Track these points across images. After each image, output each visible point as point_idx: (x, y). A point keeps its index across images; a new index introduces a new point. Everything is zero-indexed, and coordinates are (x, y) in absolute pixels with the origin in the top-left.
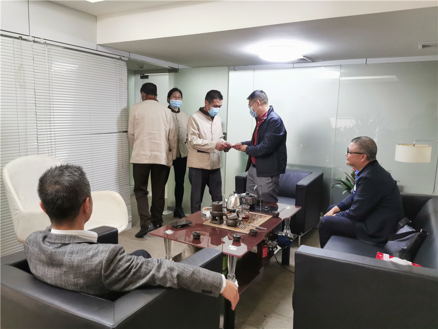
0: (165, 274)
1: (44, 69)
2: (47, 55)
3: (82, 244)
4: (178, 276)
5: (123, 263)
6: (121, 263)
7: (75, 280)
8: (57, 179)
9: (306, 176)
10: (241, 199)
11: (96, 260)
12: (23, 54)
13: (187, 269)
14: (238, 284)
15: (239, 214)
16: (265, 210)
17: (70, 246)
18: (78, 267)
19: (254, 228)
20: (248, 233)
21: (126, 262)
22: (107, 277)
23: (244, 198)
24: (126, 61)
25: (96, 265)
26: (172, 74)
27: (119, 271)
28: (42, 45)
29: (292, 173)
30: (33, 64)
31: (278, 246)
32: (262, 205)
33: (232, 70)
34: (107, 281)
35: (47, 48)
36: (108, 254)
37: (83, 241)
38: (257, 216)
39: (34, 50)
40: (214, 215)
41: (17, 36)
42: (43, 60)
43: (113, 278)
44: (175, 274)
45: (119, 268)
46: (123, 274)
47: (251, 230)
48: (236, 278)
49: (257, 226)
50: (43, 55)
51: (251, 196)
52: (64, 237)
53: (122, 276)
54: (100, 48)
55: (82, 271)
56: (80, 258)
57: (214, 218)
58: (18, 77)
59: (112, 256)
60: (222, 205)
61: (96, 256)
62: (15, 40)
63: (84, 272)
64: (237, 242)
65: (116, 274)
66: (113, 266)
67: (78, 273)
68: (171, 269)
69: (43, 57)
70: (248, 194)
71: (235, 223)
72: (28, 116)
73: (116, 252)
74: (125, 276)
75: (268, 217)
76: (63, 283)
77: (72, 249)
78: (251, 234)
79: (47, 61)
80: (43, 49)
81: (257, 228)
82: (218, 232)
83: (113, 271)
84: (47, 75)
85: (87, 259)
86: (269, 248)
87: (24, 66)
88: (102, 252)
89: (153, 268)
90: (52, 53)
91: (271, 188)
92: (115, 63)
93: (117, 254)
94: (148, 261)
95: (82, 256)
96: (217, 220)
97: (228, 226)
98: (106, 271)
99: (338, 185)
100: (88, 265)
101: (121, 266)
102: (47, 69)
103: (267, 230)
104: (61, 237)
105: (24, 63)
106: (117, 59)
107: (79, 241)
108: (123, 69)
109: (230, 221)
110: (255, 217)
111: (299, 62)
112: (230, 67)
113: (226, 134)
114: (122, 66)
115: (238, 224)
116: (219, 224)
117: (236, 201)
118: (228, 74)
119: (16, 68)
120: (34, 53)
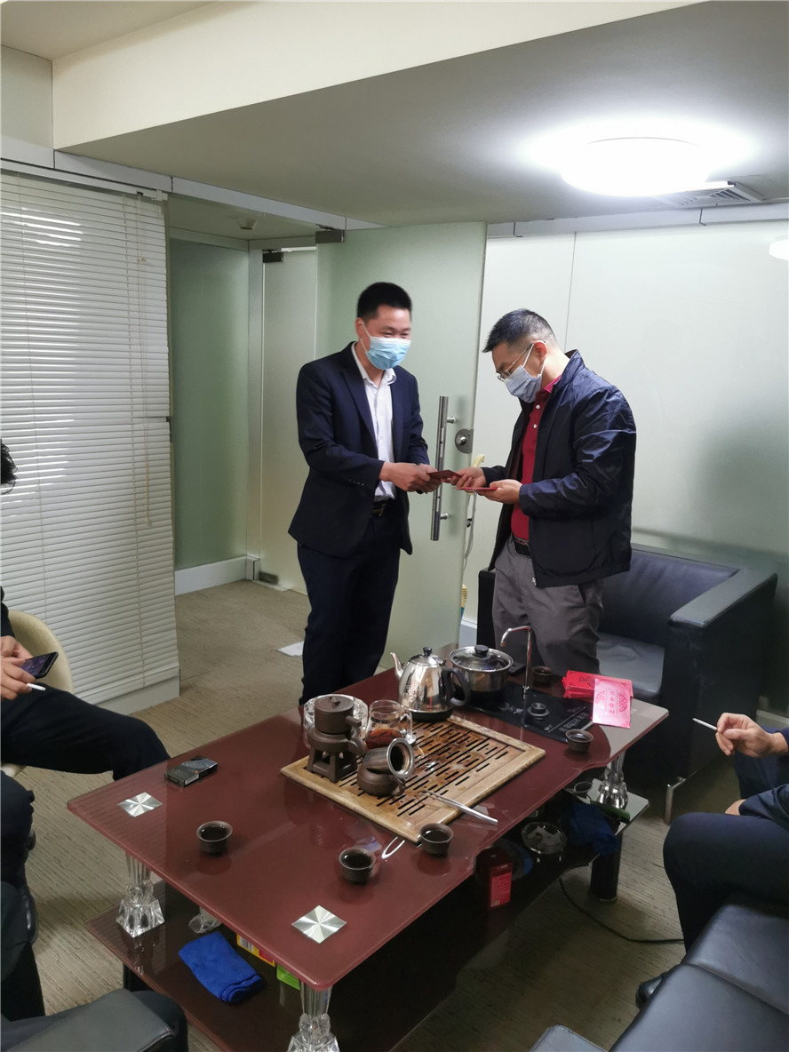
10: (446, 676)
16: (529, 720)
20: (416, 838)
24: (162, 204)
26: (328, 247)
38: (493, 745)
40: (320, 749)
47: (424, 831)
49: (466, 803)
51: (494, 662)
54: (64, 163)
60: (350, 712)
71: (386, 787)
75: (530, 755)
78: (424, 848)
81: (457, 818)
91: (578, 627)
92: (119, 207)
97: (364, 790)
106: (129, 196)
108: (153, 228)
109: (371, 777)
110: (483, 752)
111: (717, 207)
112: (489, 226)
113: (469, 434)
114: (148, 220)
115: (398, 790)
116: (333, 776)
117: (431, 681)
118: (482, 247)
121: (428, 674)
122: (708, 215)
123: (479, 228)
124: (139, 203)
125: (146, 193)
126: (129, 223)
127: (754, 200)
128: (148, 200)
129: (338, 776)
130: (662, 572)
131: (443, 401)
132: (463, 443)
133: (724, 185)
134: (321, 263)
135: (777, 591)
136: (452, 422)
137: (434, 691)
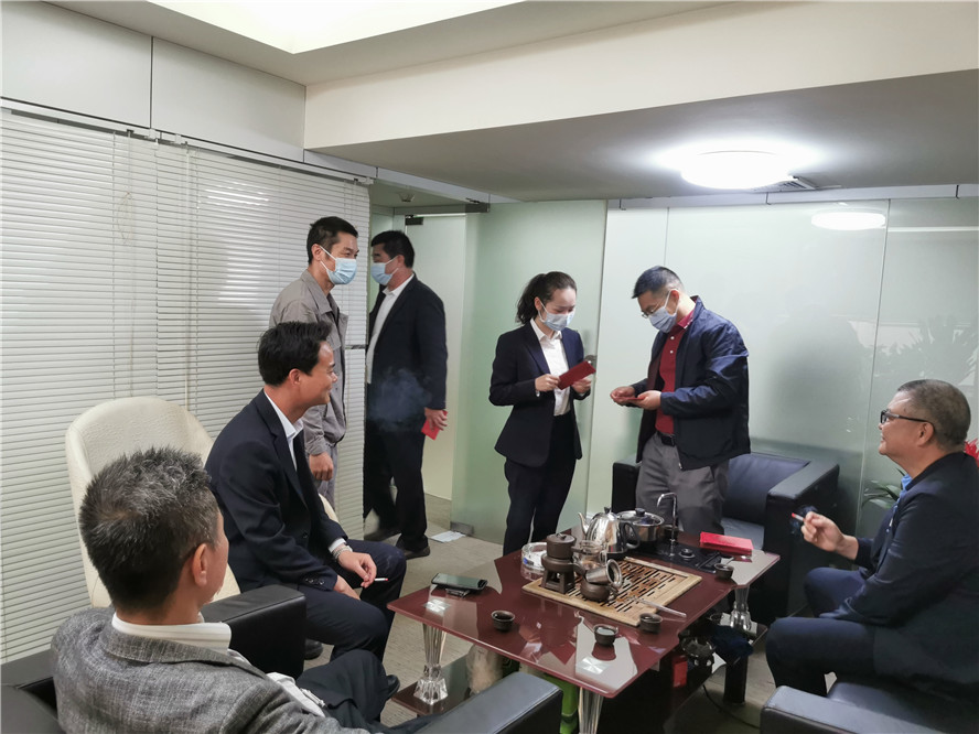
1: (180, 203)
2: (187, 172)
9: (794, 471)
10: (623, 527)
11: (204, 724)
12: (135, 169)
15: (615, 570)
16: (682, 559)
17: (147, 671)
19: (651, 611)
20: (635, 623)
23: (630, 525)
24: (369, 187)
26: (475, 216)
28: (179, 150)
30: (155, 192)
31: (715, 655)
32: (676, 543)
33: (614, 208)
35: (187, 155)
36: (233, 710)
38: (662, 574)
39: (160, 161)
40: (554, 569)
41: (124, 128)
42: (180, 184)
47: (643, 617)
49: (661, 605)
50: (180, 171)
51: (649, 520)
52: (135, 642)
54: (310, 159)
56: (165, 711)
57: (550, 576)
58: (120, 220)
59: (245, 717)
60: (572, 544)
61: (205, 712)
62: (117, 136)
64: (604, 649)
69: (180, 177)
70: (642, 514)
71: (604, 594)
73: (259, 705)
75: (690, 580)
77: (151, 682)
78: (643, 628)
79: (187, 185)
80: (180, 158)
81: (659, 612)
82: (560, 613)
84: (187, 217)
85: (181, 717)
86: (693, 659)
87: (134, 196)
88: (221, 702)
90: (200, 168)
92: (342, 190)
93: (259, 712)
96: (557, 580)
97: (586, 598)
99: (879, 502)
102: (187, 204)
103: (688, 618)
104: (129, 642)
105: (135, 189)
106: (349, 181)
107: (172, 659)
108: (362, 204)
109: (592, 588)
110: (658, 578)
111: (781, 192)
112: (609, 202)
113: (593, 359)
114: (358, 198)
115: (611, 597)
116: (562, 590)
117: (611, 532)
118: (604, 218)
119: (117, 200)
120: (160, 167)
121: (609, 527)
122: (772, 198)
123: (601, 204)
124: (355, 187)
125: (361, 180)
126: (348, 201)
127: (809, 187)
128: (360, 184)
129: (567, 590)
133: (791, 179)
134: (468, 227)
135: (839, 480)
137: (614, 541)
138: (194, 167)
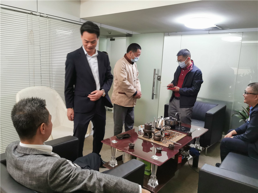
0: (95, 183)
1: (46, 33)
2: (48, 24)
3: (38, 155)
4: (104, 186)
5: (64, 173)
6: (62, 173)
7: (30, 181)
8: (21, 107)
9: (213, 107)
10: (165, 121)
11: (44, 169)
12: (33, 23)
13: (112, 180)
14: (158, 182)
15: (163, 133)
16: (182, 130)
17: (29, 156)
18: (32, 173)
19: (172, 144)
20: (167, 146)
21: (66, 172)
22: (52, 182)
23: (168, 121)
25: (44, 173)
26: (128, 38)
27: (60, 179)
28: (45, 18)
29: (203, 105)
30: (39, 30)
31: (190, 155)
32: (180, 126)
33: (166, 35)
34: (52, 185)
35: (48, 20)
36: (52, 166)
37: (39, 153)
38: (176, 134)
39: (40, 21)
40: (146, 132)
41: (30, 12)
42: (46, 28)
43: (56, 184)
44: (102, 184)
45: (61, 177)
46: (64, 181)
47: (169, 145)
48: (157, 179)
49: (175, 142)
50: (46, 24)
51: (173, 120)
52: (26, 149)
53: (62, 182)
54: (82, 21)
55: (35, 176)
56: (33, 167)
57: (145, 134)
58: (30, 38)
59: (55, 167)
60: (151, 125)
61: (45, 166)
62: (28, 14)
63: (36, 177)
64: (159, 153)
65: (58, 181)
66: (56, 174)
67: (32, 177)
68: (100, 180)
69: (46, 26)
70: (171, 118)
71: (159, 139)
72: (35, 62)
73: (59, 164)
74: (65, 182)
75: (184, 135)
76: (23, 182)
77: (29, 159)
78: (169, 148)
79: (48, 28)
80: (46, 20)
81: (174, 144)
82: (148, 144)
83: (56, 178)
84: (48, 37)
85: (38, 168)
86: (184, 156)
87: (33, 31)
88: (49, 164)
89: (86, 178)
90: (51, 23)
91: (188, 114)
93: (60, 166)
94: (84, 172)
95: (35, 165)
96: (147, 135)
97: (155, 140)
98: (50, 178)
99: (236, 115)
100: (38, 172)
101: (62, 175)
102: (48, 33)
103: (182, 145)
104: (24, 149)
105: (33, 29)
107: (36, 153)
109: (156, 137)
110: (175, 135)
111: (213, 30)
112: (165, 33)
113: (160, 77)
115: (161, 140)
116: (148, 138)
118: (163, 38)
119: (29, 32)
120: (41, 23)
121: (162, 121)
122: (210, 32)
123: (163, 34)
129: (150, 137)
130: (202, 105)
131: (155, 70)
132: (159, 79)
133: (215, 26)
134: (127, 41)
135: (226, 110)
136: (156, 74)
138: (50, 23)
